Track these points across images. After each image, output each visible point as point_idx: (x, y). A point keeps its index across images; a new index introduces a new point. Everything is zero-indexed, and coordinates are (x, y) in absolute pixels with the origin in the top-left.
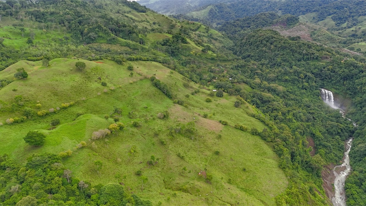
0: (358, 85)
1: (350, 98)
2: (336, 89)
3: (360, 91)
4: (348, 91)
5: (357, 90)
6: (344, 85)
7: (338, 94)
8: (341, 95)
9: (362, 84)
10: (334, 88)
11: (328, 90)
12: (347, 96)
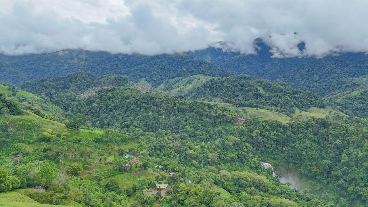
0: (301, 150)
1: (296, 168)
2: (275, 159)
3: (306, 157)
4: (290, 160)
5: (302, 157)
6: (283, 152)
7: (278, 165)
8: (282, 165)
9: (306, 148)
10: (272, 158)
11: (265, 162)
12: (291, 166)
